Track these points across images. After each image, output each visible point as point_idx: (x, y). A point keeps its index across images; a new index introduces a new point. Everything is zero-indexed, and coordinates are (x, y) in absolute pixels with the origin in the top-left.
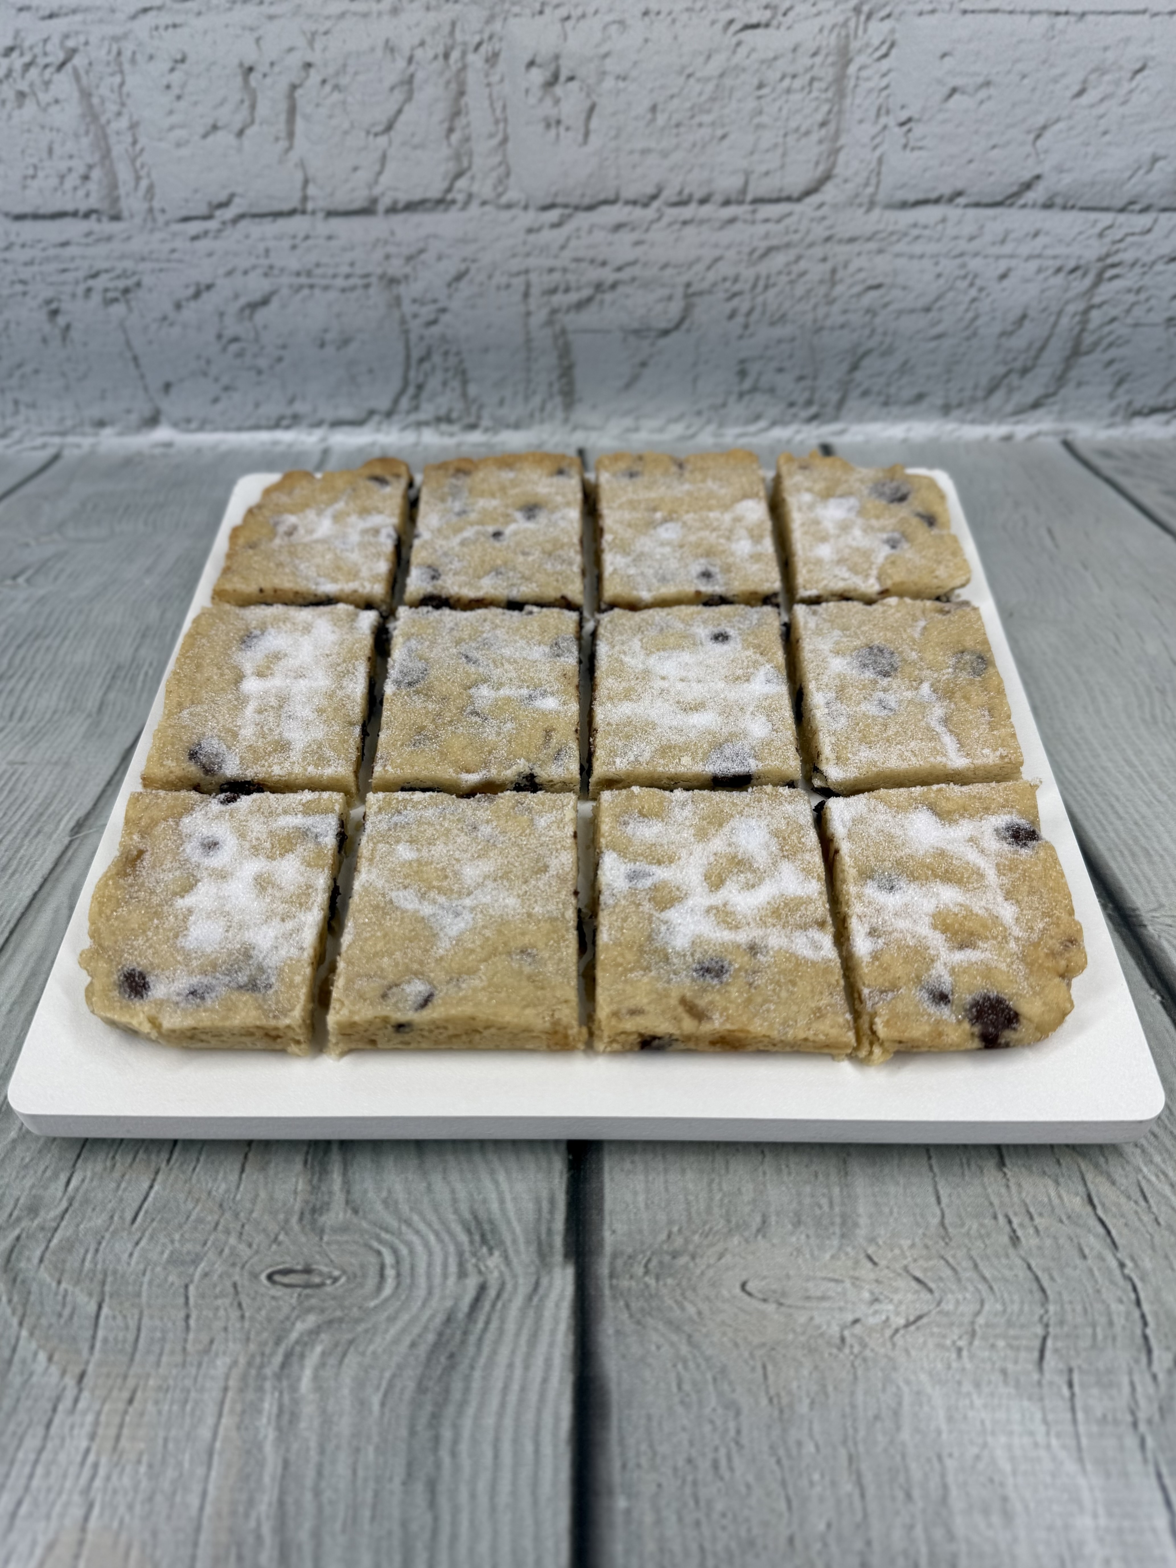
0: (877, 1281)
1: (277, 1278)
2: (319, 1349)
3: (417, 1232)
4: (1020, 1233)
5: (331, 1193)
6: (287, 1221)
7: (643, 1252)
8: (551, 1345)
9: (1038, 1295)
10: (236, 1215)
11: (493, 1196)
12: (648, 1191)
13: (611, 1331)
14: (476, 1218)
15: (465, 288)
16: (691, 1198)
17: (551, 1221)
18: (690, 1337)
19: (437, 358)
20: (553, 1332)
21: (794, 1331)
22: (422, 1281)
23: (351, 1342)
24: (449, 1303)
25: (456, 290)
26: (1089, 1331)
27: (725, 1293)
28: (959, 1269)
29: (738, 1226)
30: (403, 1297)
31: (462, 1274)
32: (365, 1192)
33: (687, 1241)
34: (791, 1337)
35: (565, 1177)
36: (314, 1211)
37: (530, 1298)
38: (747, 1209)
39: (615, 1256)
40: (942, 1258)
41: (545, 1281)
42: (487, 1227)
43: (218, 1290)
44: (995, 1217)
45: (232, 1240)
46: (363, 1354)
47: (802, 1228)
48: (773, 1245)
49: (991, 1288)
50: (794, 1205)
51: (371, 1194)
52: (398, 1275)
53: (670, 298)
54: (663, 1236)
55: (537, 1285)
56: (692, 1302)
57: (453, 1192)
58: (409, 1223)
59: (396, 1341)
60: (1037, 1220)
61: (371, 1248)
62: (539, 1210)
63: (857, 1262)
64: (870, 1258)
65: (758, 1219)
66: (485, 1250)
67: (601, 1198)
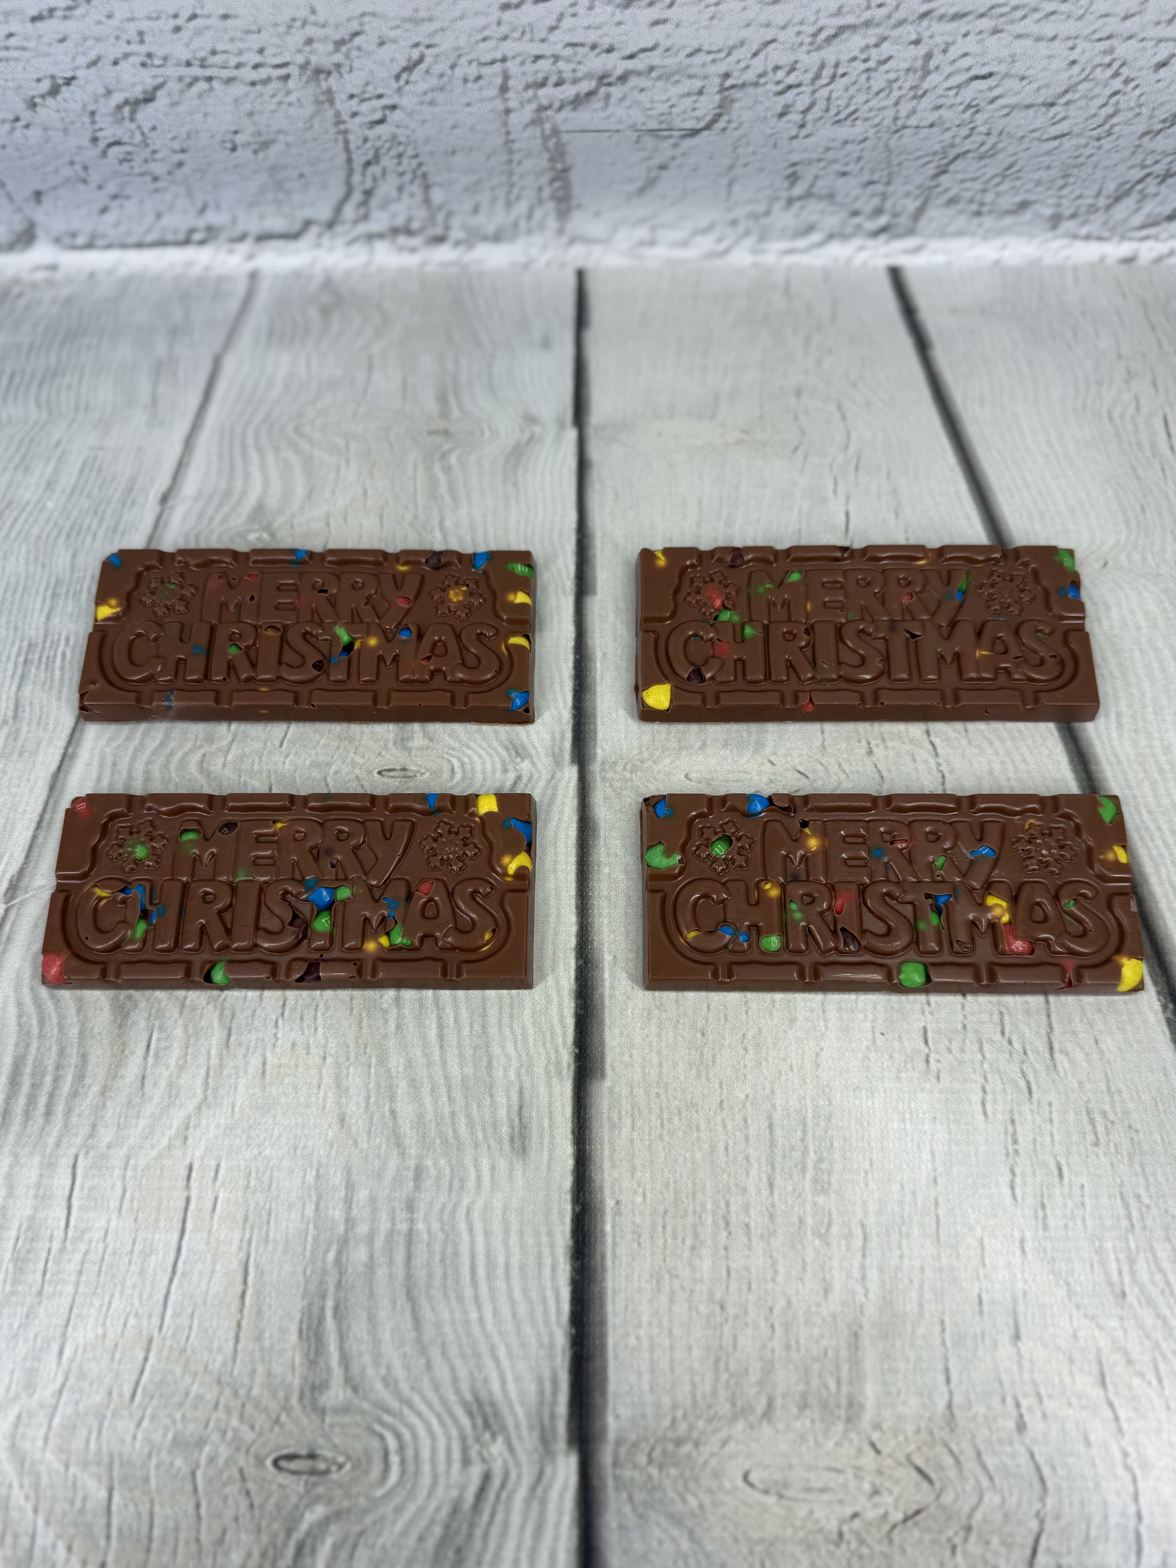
0: (880, 1472)
1: (283, 1463)
2: (329, 1541)
3: (419, 1414)
4: (1027, 1418)
5: (329, 1370)
6: (287, 1399)
7: (647, 1439)
8: (556, 1539)
9: (1037, 1486)
10: (236, 1394)
11: (494, 1375)
12: (652, 1371)
13: (614, 1524)
14: (477, 1400)
15: (419, 82)
16: (697, 1379)
17: (554, 1404)
18: (691, 1532)
19: (387, 162)
20: (557, 1525)
21: (793, 1526)
22: (426, 1468)
23: (361, 1534)
24: (454, 1493)
25: (407, 82)
26: (1083, 1527)
27: (727, 1484)
28: (962, 1459)
29: (743, 1411)
30: (408, 1486)
31: (466, 1462)
32: (364, 1368)
33: (691, 1428)
34: (789, 1532)
35: (568, 1354)
36: (313, 1388)
37: (533, 1489)
38: (753, 1391)
39: (619, 1443)
40: (946, 1445)
41: (548, 1471)
42: (488, 1410)
43: (225, 1476)
44: (1004, 1401)
45: (235, 1422)
46: (372, 1547)
47: (808, 1412)
48: (777, 1431)
49: (991, 1479)
50: (801, 1387)
51: (370, 1371)
52: (403, 1462)
53: (700, 93)
54: (667, 1422)
55: (540, 1475)
56: (696, 1496)
57: (453, 1369)
58: (409, 1404)
59: (404, 1534)
60: (1047, 1402)
61: (373, 1432)
62: (541, 1392)
63: (860, 1451)
64: (873, 1446)
65: (763, 1401)
66: (487, 1436)
67: (604, 1380)
